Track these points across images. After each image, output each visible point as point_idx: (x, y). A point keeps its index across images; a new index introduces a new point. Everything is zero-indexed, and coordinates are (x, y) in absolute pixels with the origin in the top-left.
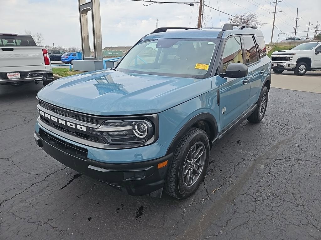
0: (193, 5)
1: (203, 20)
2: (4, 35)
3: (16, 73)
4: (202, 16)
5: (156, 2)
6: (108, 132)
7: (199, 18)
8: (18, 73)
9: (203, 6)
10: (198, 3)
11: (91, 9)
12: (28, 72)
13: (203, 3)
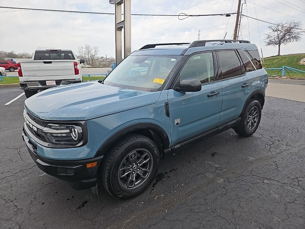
0: (230, 16)
1: (240, 30)
2: (51, 50)
3: (53, 81)
4: (239, 26)
5: (191, 16)
6: (51, 133)
7: (235, 28)
8: (54, 81)
9: (241, 16)
10: (235, 13)
11: (124, 26)
12: (61, 80)
13: (240, 13)
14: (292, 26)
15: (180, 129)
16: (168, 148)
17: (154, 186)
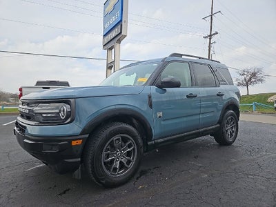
6: (41, 113)
11: (114, 65)
14: (256, 71)
15: (162, 123)
16: (151, 140)
17: (137, 179)
